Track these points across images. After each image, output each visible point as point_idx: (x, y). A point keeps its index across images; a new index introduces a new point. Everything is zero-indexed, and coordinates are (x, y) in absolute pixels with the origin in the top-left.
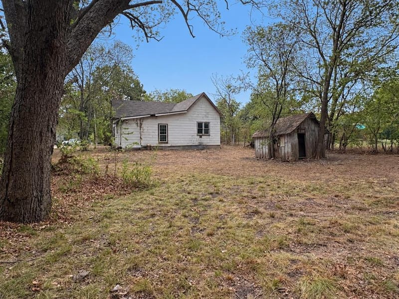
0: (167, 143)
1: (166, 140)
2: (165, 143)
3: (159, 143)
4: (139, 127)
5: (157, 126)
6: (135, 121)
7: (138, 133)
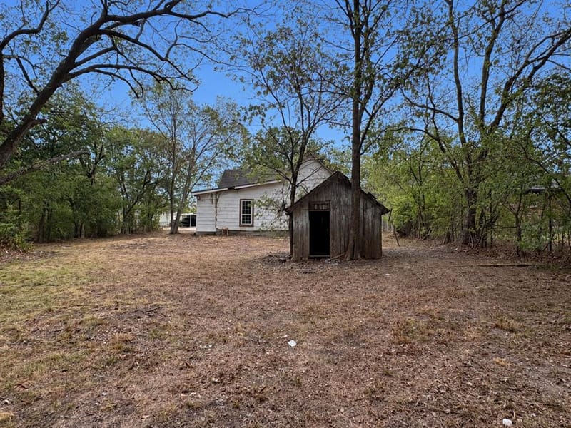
0: (252, 226)
1: (250, 222)
2: (248, 226)
3: (240, 226)
4: (214, 205)
5: (239, 203)
6: (209, 197)
7: (214, 212)
